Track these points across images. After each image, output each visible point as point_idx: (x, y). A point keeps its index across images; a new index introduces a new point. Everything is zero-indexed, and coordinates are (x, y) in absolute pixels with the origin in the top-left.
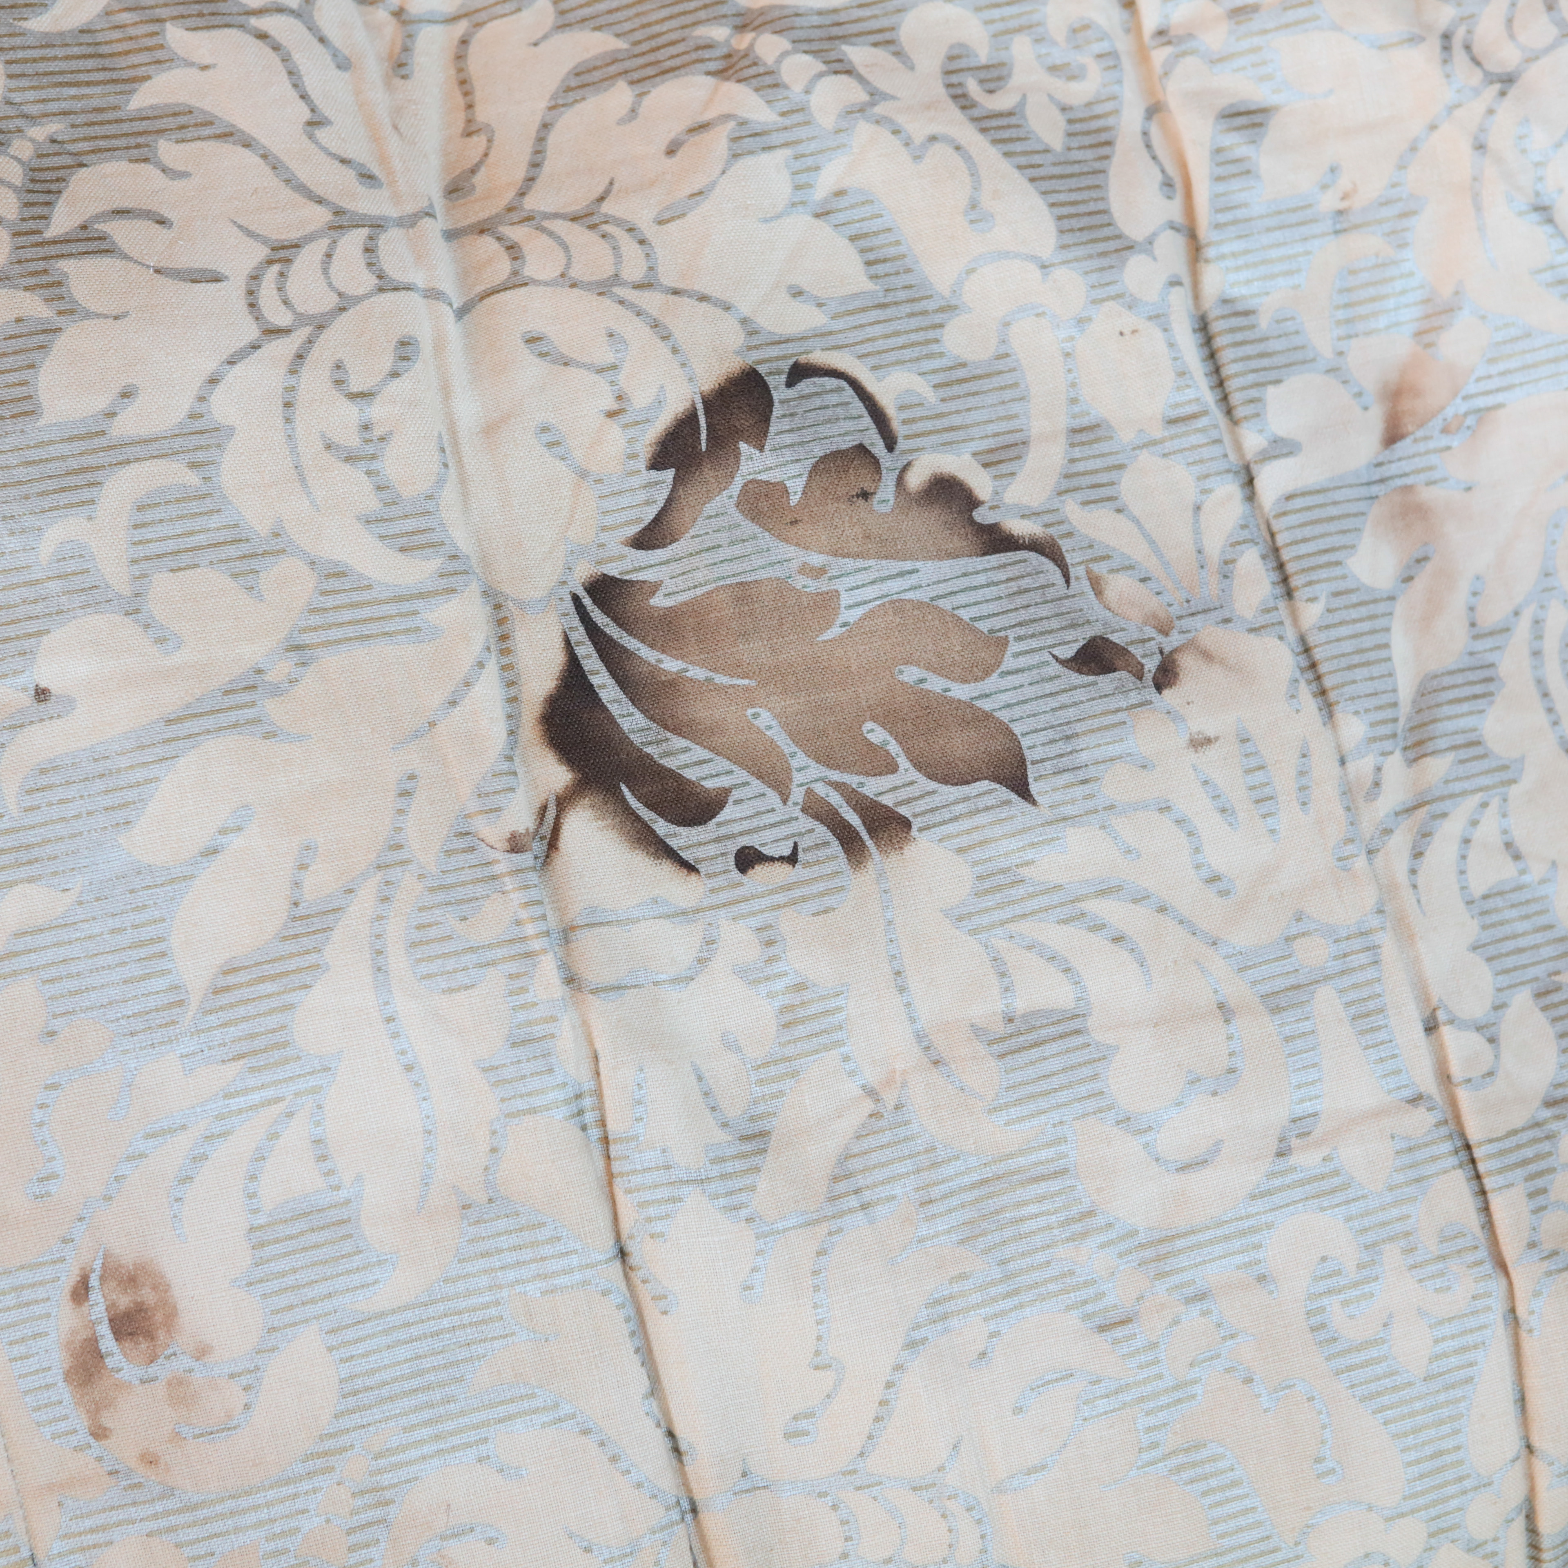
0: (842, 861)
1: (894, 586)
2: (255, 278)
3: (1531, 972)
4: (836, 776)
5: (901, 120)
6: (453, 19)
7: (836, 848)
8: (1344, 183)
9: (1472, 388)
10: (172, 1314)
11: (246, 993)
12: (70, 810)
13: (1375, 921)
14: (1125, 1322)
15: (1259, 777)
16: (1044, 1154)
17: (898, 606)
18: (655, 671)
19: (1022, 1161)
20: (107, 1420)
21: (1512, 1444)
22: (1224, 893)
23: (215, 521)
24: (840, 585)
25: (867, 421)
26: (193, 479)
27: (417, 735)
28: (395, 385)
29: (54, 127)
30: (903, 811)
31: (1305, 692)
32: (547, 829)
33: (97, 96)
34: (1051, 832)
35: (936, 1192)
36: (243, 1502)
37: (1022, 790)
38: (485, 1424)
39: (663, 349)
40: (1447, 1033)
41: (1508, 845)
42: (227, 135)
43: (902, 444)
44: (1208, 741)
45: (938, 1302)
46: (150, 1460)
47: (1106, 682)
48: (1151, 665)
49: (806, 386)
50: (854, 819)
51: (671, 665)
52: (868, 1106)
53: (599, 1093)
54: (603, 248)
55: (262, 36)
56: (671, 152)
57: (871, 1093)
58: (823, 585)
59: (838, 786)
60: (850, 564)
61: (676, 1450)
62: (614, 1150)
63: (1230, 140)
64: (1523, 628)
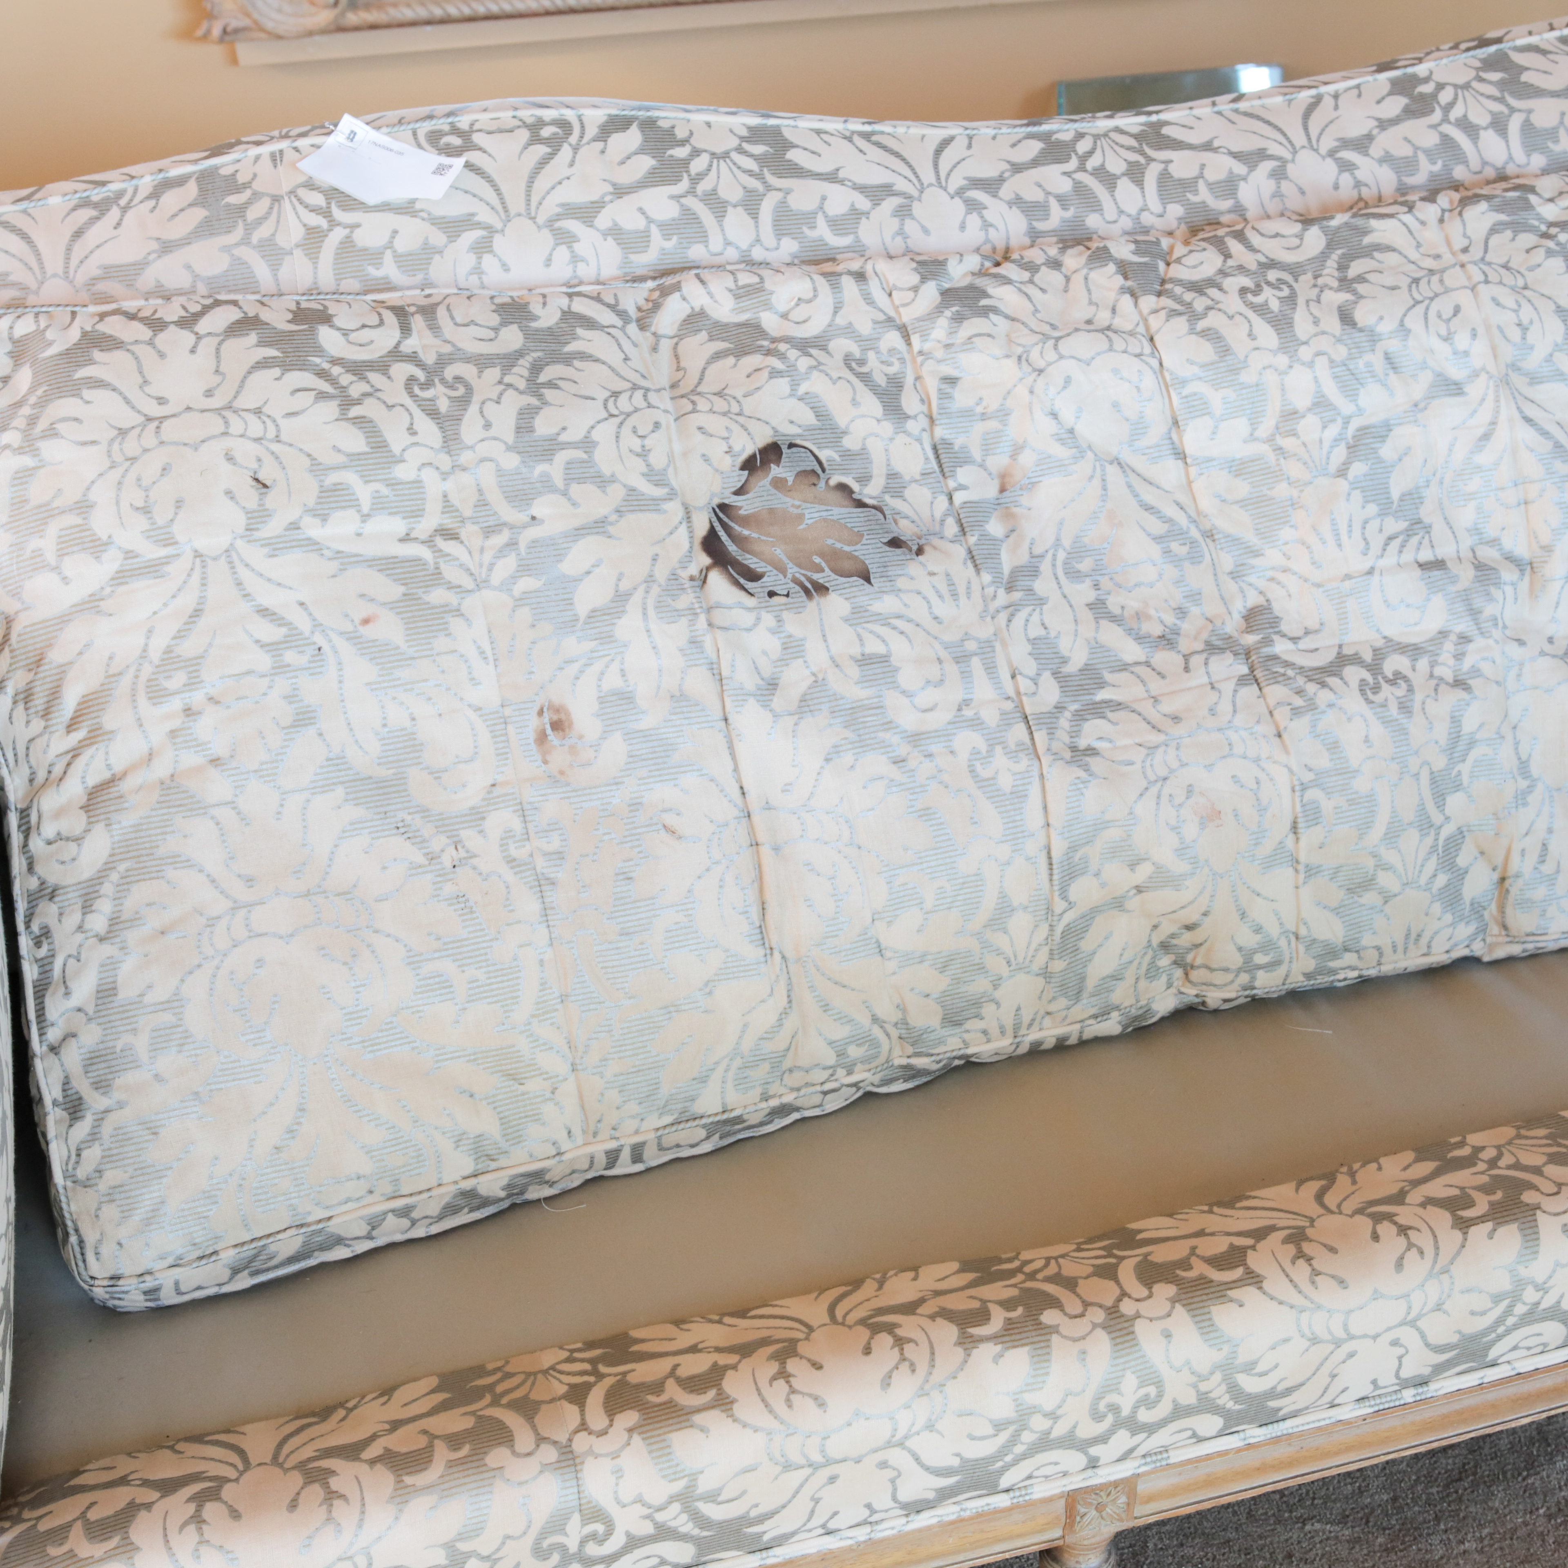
0: (804, 598)
1: (824, 514)
2: (606, 400)
3: (1051, 666)
4: (803, 572)
5: (829, 371)
6: (673, 337)
7: (802, 593)
8: (984, 403)
9: (1031, 475)
10: (571, 725)
11: (600, 618)
12: (542, 555)
13: (993, 638)
14: (903, 761)
15: (952, 588)
16: (875, 700)
17: (825, 520)
18: (740, 534)
19: (866, 702)
20: (548, 758)
21: (1041, 821)
22: (940, 623)
23: (592, 470)
24: (806, 511)
25: (815, 463)
26: (585, 456)
27: (659, 542)
28: (653, 435)
29: (539, 354)
30: (827, 585)
31: (970, 564)
32: (703, 577)
33: (554, 347)
34: (878, 595)
35: (836, 709)
36: (593, 791)
37: (868, 580)
38: (676, 773)
39: (745, 433)
40: (1019, 677)
41: (1043, 624)
42: (597, 360)
43: (827, 472)
44: (934, 574)
45: (836, 746)
46: (562, 773)
47: (898, 551)
48: (915, 548)
49: (794, 450)
50: (809, 586)
51: (746, 532)
52: (813, 679)
53: (719, 663)
54: (725, 403)
55: (609, 334)
56: (748, 376)
57: (814, 674)
58: (799, 511)
59: (804, 575)
60: (809, 505)
61: (743, 794)
62: (724, 682)
63: (944, 386)
64: (1049, 556)
